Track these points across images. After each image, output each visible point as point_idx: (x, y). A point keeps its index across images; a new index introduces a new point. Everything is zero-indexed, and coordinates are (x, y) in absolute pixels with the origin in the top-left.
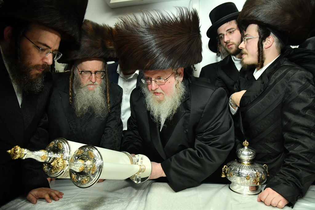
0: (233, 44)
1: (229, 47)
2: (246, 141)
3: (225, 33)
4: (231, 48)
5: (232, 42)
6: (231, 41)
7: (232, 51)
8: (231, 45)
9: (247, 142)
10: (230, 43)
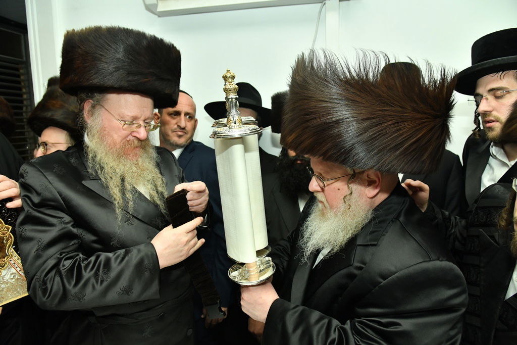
0: (498, 121)
1: (488, 125)
3: (485, 94)
4: (491, 129)
5: (495, 117)
6: (494, 113)
7: (491, 135)
8: (493, 121)
10: (491, 118)
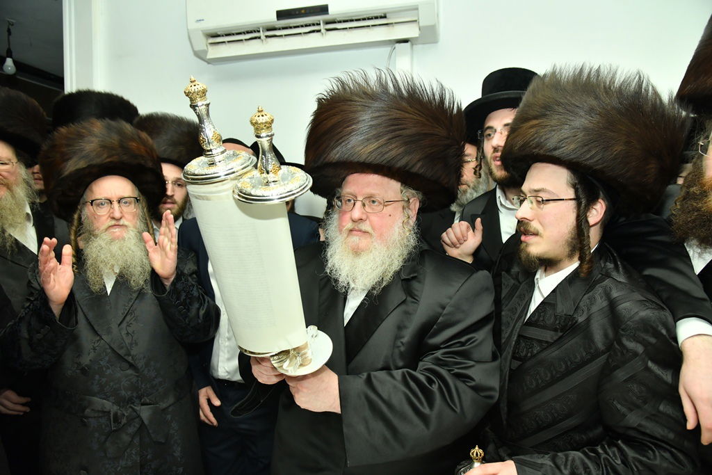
2: (477, 448)
3: (499, 128)
9: (481, 451)
